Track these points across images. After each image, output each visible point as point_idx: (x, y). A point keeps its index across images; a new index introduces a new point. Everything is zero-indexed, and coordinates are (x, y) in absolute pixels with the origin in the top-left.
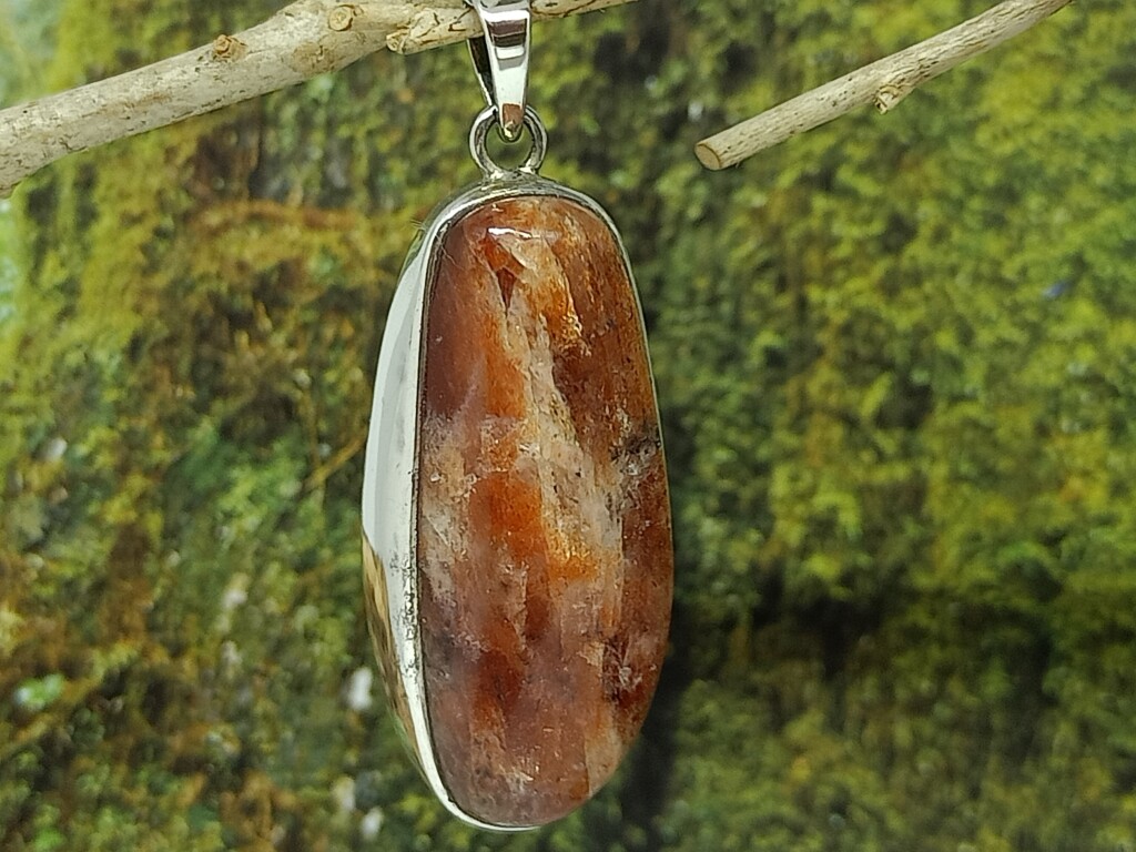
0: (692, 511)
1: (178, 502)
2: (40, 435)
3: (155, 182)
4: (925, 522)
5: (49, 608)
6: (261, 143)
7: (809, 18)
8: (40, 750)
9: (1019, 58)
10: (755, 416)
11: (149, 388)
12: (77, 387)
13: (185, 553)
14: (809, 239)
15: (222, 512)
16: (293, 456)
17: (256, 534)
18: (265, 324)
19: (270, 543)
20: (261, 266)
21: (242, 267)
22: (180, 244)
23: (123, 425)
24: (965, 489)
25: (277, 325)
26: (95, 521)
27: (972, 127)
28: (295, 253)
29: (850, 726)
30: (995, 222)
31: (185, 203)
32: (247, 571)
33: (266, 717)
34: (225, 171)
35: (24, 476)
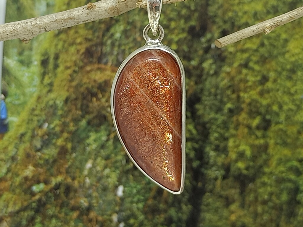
0: (208, 149)
1: (76, 141)
2: (42, 122)
3: (74, 58)
4: (268, 154)
5: (42, 166)
6: (101, 50)
7: (244, 24)
8: (38, 203)
9: (297, 36)
10: (225, 125)
11: (70, 111)
12: (52, 110)
13: (77, 153)
14: (241, 80)
15: (87, 143)
16: (106, 130)
17: (95, 150)
18: (100, 96)
19: (99, 152)
20: (100, 81)
21: (95, 81)
22: (80, 74)
23: (63, 120)
24: (278, 146)
25: (103, 96)
26: (54, 144)
27: (284, 54)
28: (109, 78)
29: (246, 206)
30: (289, 78)
31: (81, 64)
32: (92, 159)
33: (96, 197)
34: (92, 56)
35: (37, 132)
